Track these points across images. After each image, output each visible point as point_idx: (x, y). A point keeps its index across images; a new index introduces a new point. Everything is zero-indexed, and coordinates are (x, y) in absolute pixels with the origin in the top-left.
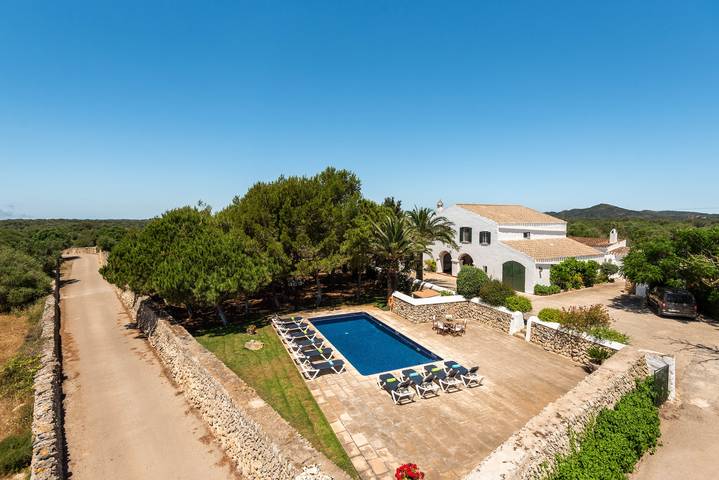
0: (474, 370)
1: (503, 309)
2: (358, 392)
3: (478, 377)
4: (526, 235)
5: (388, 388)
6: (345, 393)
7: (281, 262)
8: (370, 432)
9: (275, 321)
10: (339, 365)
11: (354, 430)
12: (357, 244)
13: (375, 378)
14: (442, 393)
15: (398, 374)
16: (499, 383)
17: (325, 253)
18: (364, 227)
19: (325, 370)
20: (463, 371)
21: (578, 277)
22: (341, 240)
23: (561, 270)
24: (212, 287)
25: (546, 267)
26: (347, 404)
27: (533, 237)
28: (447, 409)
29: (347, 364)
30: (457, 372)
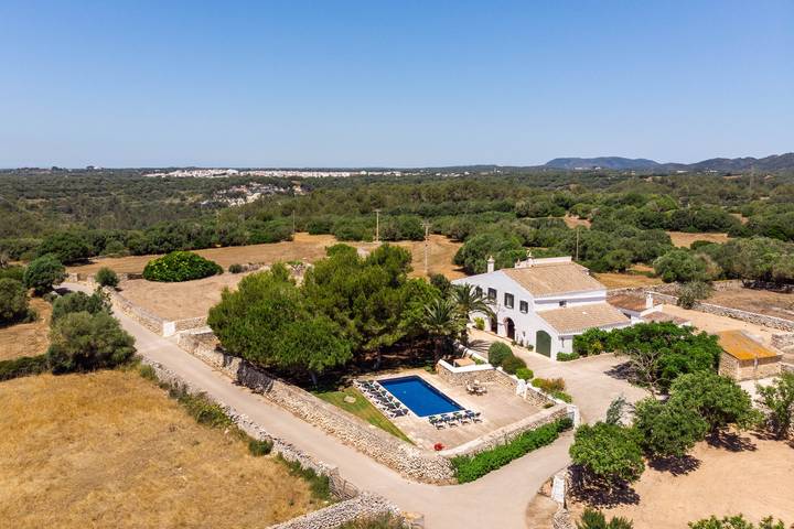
0: (478, 415)
1: (514, 377)
2: (417, 424)
3: (480, 418)
4: (562, 303)
5: (432, 423)
6: (411, 424)
7: (356, 339)
8: (424, 438)
9: (355, 383)
10: (406, 412)
11: (417, 437)
12: (412, 323)
13: (426, 419)
14: (460, 425)
15: (438, 417)
16: (492, 421)
17: (387, 331)
18: (417, 310)
19: (399, 414)
20: (473, 415)
21: (599, 345)
22: (399, 318)
23: (581, 339)
24: (319, 362)
25: (568, 338)
26: (412, 429)
27: (568, 305)
28: (461, 432)
29: (410, 412)
30: (470, 415)
